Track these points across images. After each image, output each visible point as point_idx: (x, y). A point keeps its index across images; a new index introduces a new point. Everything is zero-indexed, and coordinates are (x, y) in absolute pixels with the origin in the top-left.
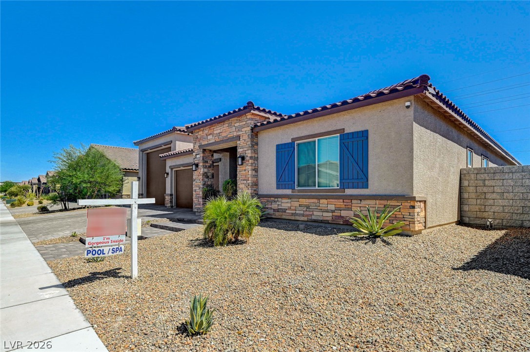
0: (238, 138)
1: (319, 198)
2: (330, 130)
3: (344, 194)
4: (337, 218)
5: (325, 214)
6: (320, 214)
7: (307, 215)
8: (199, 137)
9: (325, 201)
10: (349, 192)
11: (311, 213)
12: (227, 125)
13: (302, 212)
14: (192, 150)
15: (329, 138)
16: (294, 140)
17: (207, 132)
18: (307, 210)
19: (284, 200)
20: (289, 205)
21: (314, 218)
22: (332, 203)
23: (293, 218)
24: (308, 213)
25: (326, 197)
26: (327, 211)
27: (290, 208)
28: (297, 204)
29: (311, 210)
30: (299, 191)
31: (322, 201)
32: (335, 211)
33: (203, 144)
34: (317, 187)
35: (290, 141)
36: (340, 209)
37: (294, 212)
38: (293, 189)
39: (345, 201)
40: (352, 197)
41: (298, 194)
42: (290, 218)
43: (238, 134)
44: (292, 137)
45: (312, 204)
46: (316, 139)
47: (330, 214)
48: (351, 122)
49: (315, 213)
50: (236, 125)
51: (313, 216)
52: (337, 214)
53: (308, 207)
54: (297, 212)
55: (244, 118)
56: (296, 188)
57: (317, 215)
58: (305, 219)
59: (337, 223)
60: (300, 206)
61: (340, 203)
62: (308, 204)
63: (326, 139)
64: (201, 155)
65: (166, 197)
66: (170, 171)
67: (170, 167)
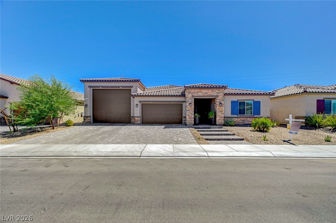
1: (247, 118)
2: (250, 99)
6: (248, 122)
7: (243, 123)
8: (191, 92)
9: (249, 119)
10: (255, 116)
12: (211, 91)
16: (238, 100)
17: (198, 91)
19: (235, 119)
21: (245, 123)
23: (238, 124)
25: (250, 118)
26: (250, 121)
27: (237, 121)
28: (240, 120)
30: (240, 116)
31: (248, 119)
32: (252, 121)
33: (195, 95)
34: (246, 115)
38: (238, 115)
39: (254, 118)
40: (256, 117)
42: (237, 124)
43: (217, 95)
45: (245, 119)
46: (246, 101)
48: (256, 98)
50: (216, 91)
53: (243, 120)
54: (240, 122)
60: (241, 120)
63: (249, 101)
64: (194, 100)
65: (136, 118)
66: (139, 104)
67: (140, 102)
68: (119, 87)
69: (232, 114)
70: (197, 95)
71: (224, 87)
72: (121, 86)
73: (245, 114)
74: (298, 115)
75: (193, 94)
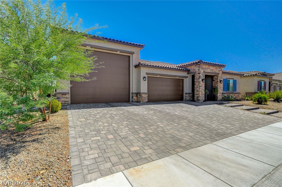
2: (232, 78)
8: (203, 67)
12: (215, 68)
17: (207, 67)
35: (226, 79)
43: (219, 72)
46: (230, 80)
48: (235, 78)
50: (218, 69)
56: (227, 91)
64: (204, 76)
65: (143, 95)
66: (146, 76)
67: (147, 74)
68: (116, 50)
69: (224, 91)
70: (207, 71)
71: (223, 66)
72: (119, 50)
73: (229, 91)
74: (248, 92)
75: (204, 70)
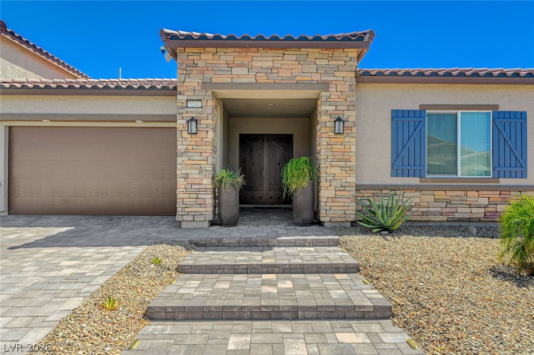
0: (325, 85)
1: (466, 189)
2: (479, 103)
3: (498, 184)
4: (492, 214)
5: (474, 210)
6: (468, 210)
7: (447, 214)
8: (201, 64)
9: (474, 194)
10: (504, 182)
11: (453, 210)
12: (294, 58)
13: (439, 209)
14: (175, 88)
15: (477, 114)
16: (423, 108)
17: (231, 58)
18: (448, 206)
19: (408, 194)
20: (417, 200)
21: (457, 216)
22: (485, 196)
23: (425, 218)
24: (448, 210)
25: (472, 188)
26: (478, 206)
27: (418, 205)
28: (431, 198)
29: (454, 206)
30: (433, 180)
31: (470, 194)
32: (489, 206)
33: (214, 80)
34: (459, 175)
35: (418, 108)
36: (496, 203)
37: (426, 210)
38: (422, 177)
39: (502, 193)
40: (511, 189)
41: (431, 184)
42: (419, 218)
43: (323, 78)
44: (421, 103)
45: (455, 197)
46: (459, 112)
47: (483, 210)
48: (508, 99)
49: (459, 210)
50: (318, 62)
51: (456, 214)
52: (491, 209)
53: (448, 202)
54: (431, 209)
55: (338, 53)
56: (426, 177)
57: (463, 212)
58: (445, 218)
59: (492, 220)
60: (436, 200)
61: (495, 196)
62: (449, 197)
63: (473, 113)
69: (395, 173)
70: (229, 80)
75: (207, 75)
